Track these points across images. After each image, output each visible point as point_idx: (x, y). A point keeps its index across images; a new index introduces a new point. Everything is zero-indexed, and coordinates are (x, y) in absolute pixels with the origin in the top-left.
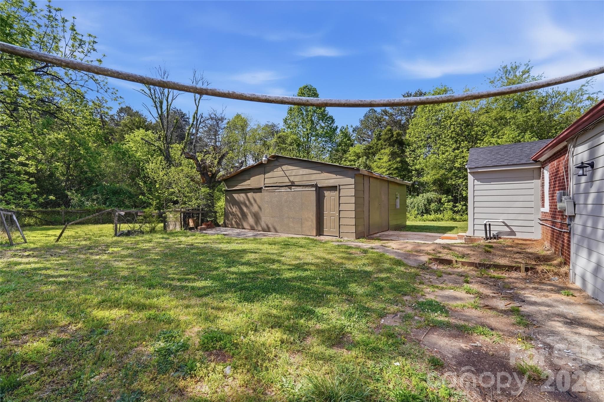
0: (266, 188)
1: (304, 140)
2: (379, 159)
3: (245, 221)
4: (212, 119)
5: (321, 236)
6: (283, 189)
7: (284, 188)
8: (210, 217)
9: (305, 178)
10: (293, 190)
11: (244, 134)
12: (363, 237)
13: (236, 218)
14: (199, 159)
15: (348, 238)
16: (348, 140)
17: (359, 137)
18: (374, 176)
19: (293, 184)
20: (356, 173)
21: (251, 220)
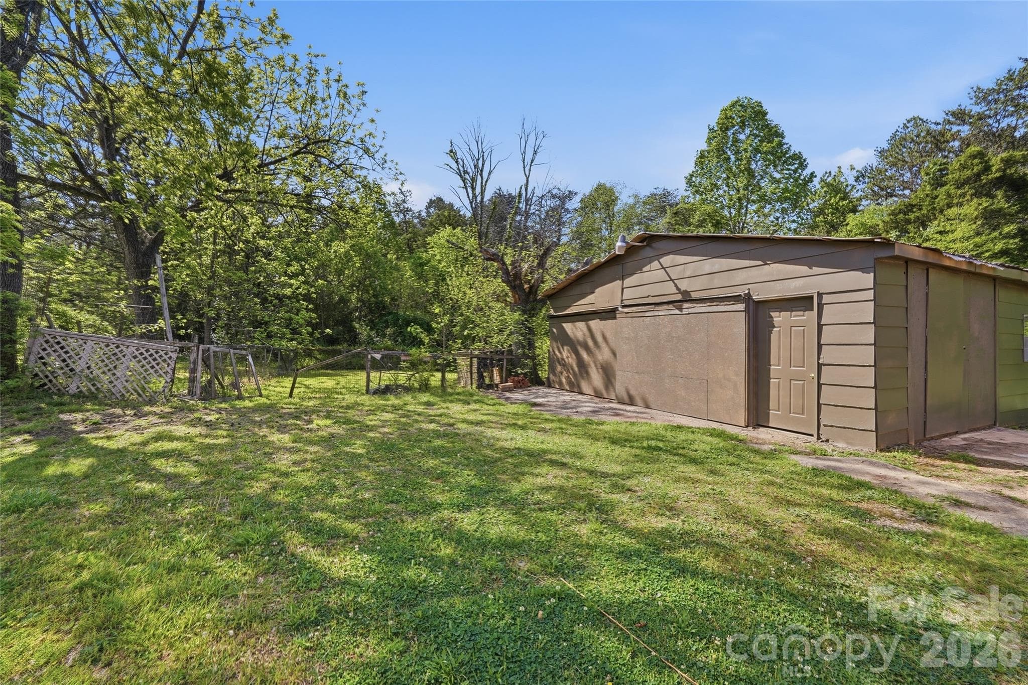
0: (626, 310)
1: (730, 213)
2: (941, 233)
3: (583, 378)
4: (554, 196)
5: (761, 429)
6: (663, 311)
7: (666, 307)
8: (523, 366)
9: (717, 281)
10: (685, 311)
11: (611, 216)
12: (904, 446)
13: (568, 371)
14: (508, 260)
15: (848, 443)
16: (843, 199)
17: (876, 189)
18: (947, 263)
19: (686, 298)
20: (884, 253)
21: (596, 378)
